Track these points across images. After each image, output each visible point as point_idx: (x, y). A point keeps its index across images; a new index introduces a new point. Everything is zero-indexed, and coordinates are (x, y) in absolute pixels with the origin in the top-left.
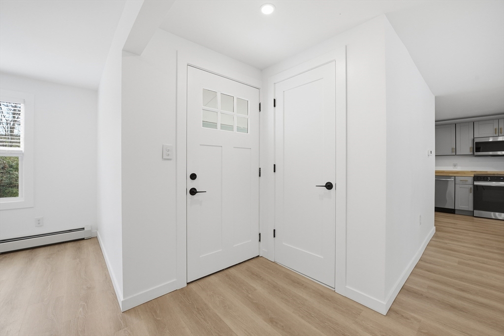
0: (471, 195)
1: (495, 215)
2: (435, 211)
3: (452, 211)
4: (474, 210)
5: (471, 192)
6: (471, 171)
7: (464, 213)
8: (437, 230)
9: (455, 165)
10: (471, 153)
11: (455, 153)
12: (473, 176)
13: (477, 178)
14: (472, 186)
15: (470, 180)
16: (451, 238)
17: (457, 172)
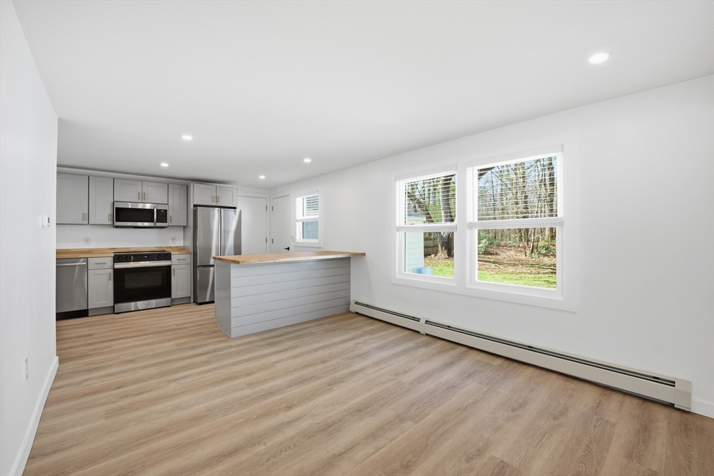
0: (111, 284)
1: (136, 306)
2: (57, 320)
3: (83, 313)
4: (114, 304)
5: (110, 280)
6: (110, 249)
7: (101, 311)
8: (61, 361)
9: (87, 240)
10: (110, 223)
11: (87, 222)
12: (113, 255)
13: (119, 258)
14: (111, 271)
15: (109, 261)
16: (88, 367)
17: (90, 251)
